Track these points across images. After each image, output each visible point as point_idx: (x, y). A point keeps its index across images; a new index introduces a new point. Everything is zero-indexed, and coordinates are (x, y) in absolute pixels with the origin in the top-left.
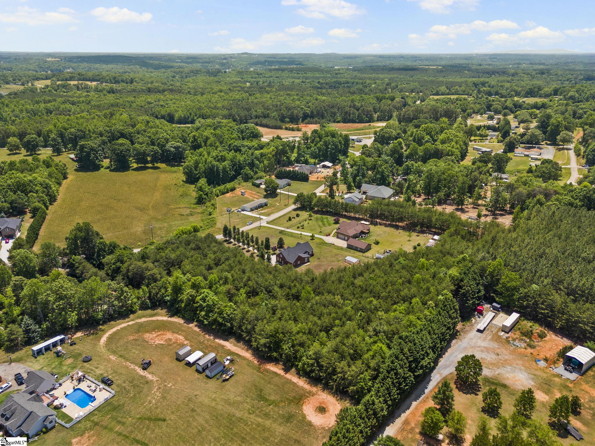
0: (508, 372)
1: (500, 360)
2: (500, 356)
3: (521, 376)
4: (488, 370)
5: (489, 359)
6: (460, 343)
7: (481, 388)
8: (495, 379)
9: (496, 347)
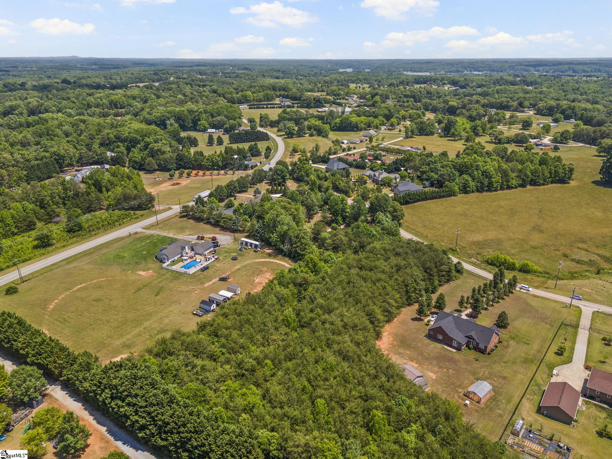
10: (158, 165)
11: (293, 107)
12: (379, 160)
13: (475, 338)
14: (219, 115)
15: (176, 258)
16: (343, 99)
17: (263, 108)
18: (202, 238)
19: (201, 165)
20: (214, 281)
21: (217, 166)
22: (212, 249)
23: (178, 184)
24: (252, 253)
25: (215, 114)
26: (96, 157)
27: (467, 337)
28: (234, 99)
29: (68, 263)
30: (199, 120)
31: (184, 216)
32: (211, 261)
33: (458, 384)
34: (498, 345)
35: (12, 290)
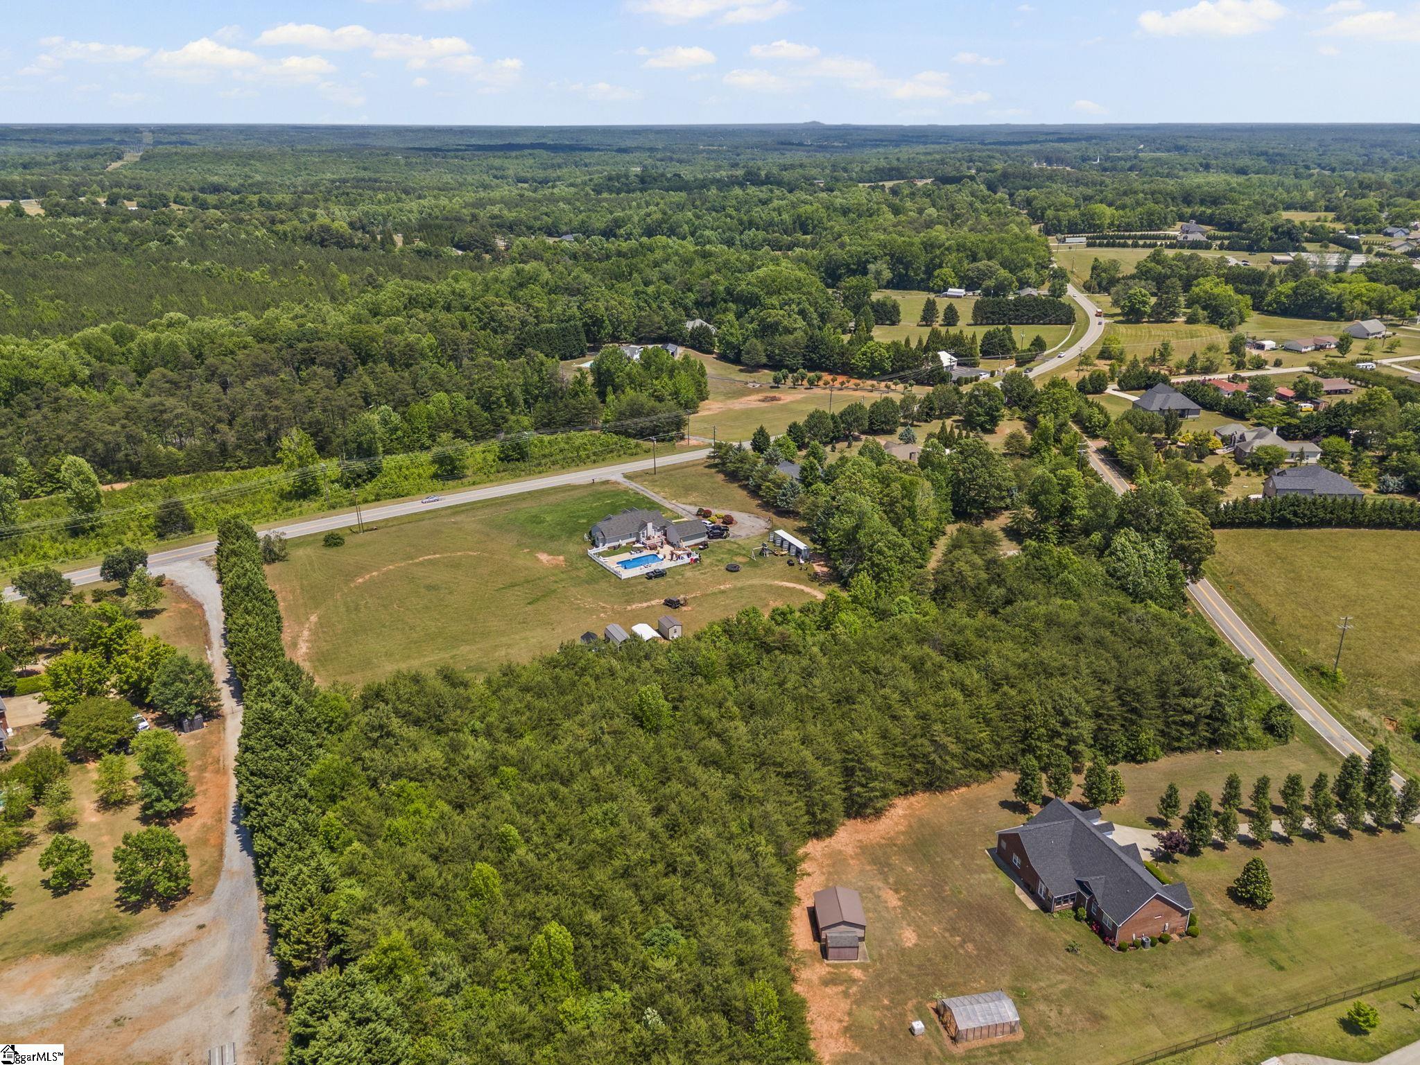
0: (66, 992)
1: (103, 1011)
2: (109, 1022)
3: (20, 1007)
4: (124, 961)
5: (138, 990)
6: (254, 978)
7: (118, 906)
8: (92, 950)
9: (136, 1045)
10: (767, 356)
11: (1208, 247)
12: (1311, 400)
13: (1098, 893)
14: (989, 259)
15: (623, 543)
16: (1379, 231)
17: (1125, 246)
18: (706, 514)
19: (848, 364)
20: (653, 603)
21: (880, 370)
22: (703, 539)
23: (774, 399)
24: (781, 565)
25: (981, 254)
26: (665, 328)
27: (1080, 883)
28: (1059, 221)
29: (455, 514)
30: (940, 266)
31: (715, 466)
32: (680, 562)
33: (952, 980)
34: (1175, 937)
35: (332, 540)
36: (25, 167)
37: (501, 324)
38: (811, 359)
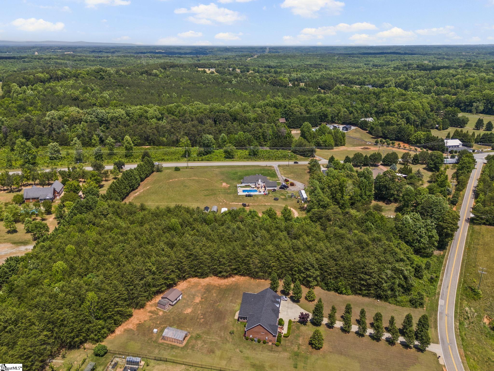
15: (250, 185)
18: (287, 181)
21: (419, 143)
24: (295, 201)
26: (353, 120)
29: (217, 168)
32: (260, 193)
34: (270, 344)
35: (177, 169)
36: (226, 59)
37: (293, 114)
38: (398, 136)
